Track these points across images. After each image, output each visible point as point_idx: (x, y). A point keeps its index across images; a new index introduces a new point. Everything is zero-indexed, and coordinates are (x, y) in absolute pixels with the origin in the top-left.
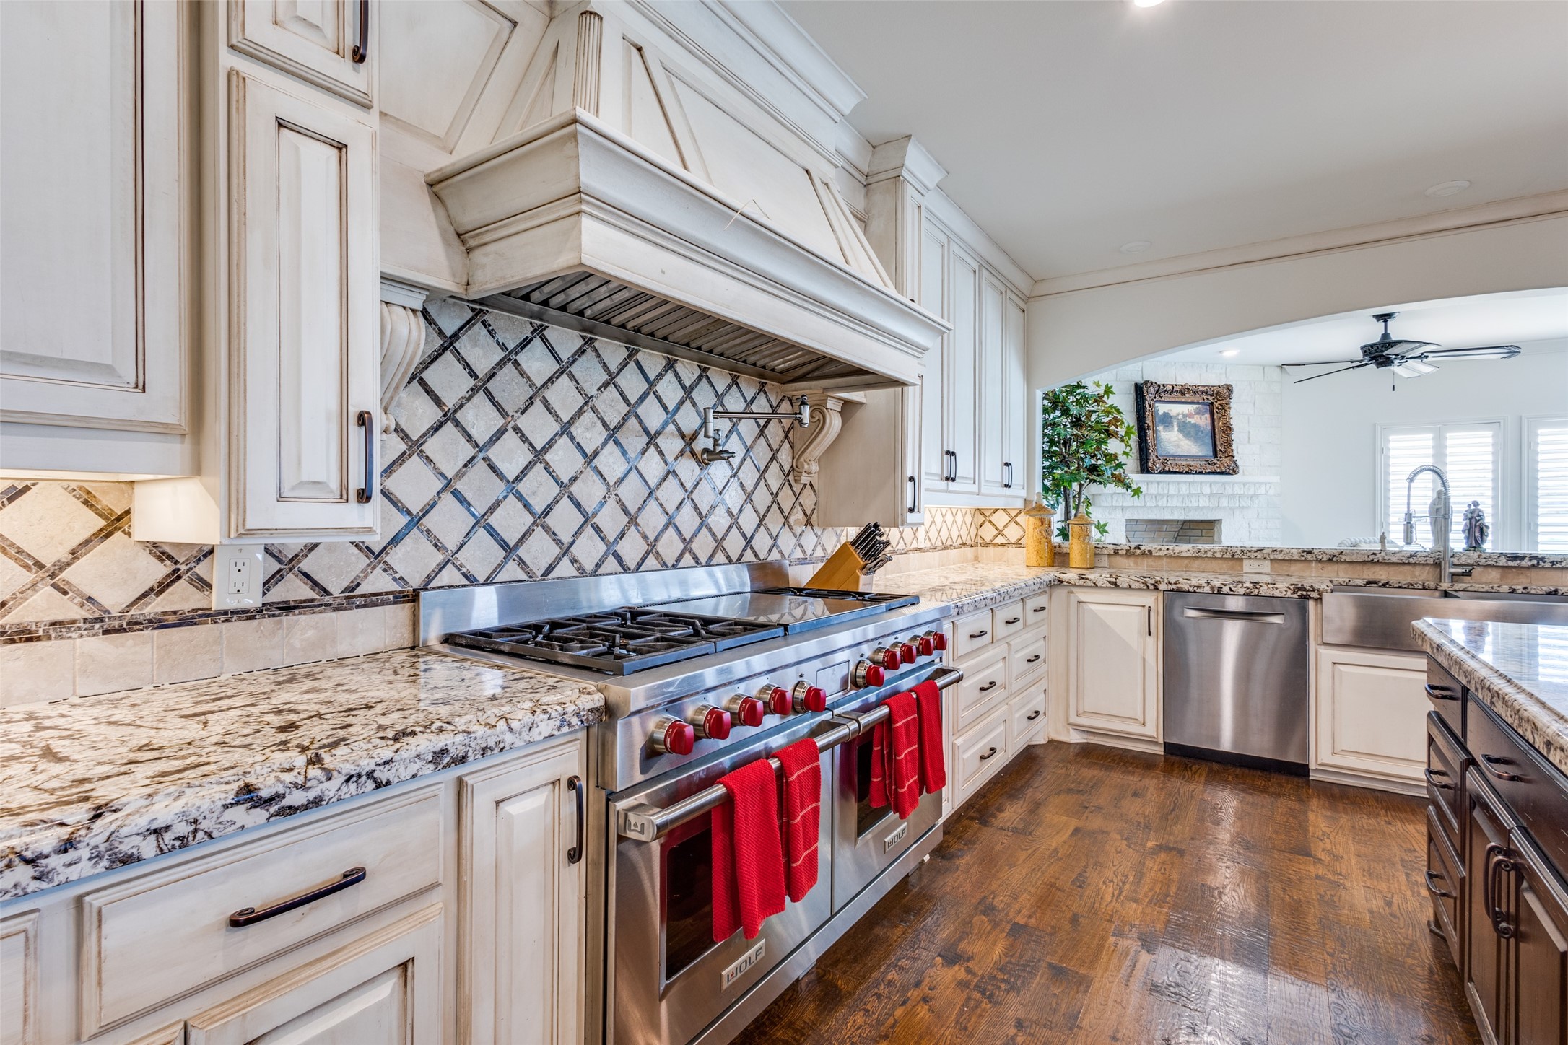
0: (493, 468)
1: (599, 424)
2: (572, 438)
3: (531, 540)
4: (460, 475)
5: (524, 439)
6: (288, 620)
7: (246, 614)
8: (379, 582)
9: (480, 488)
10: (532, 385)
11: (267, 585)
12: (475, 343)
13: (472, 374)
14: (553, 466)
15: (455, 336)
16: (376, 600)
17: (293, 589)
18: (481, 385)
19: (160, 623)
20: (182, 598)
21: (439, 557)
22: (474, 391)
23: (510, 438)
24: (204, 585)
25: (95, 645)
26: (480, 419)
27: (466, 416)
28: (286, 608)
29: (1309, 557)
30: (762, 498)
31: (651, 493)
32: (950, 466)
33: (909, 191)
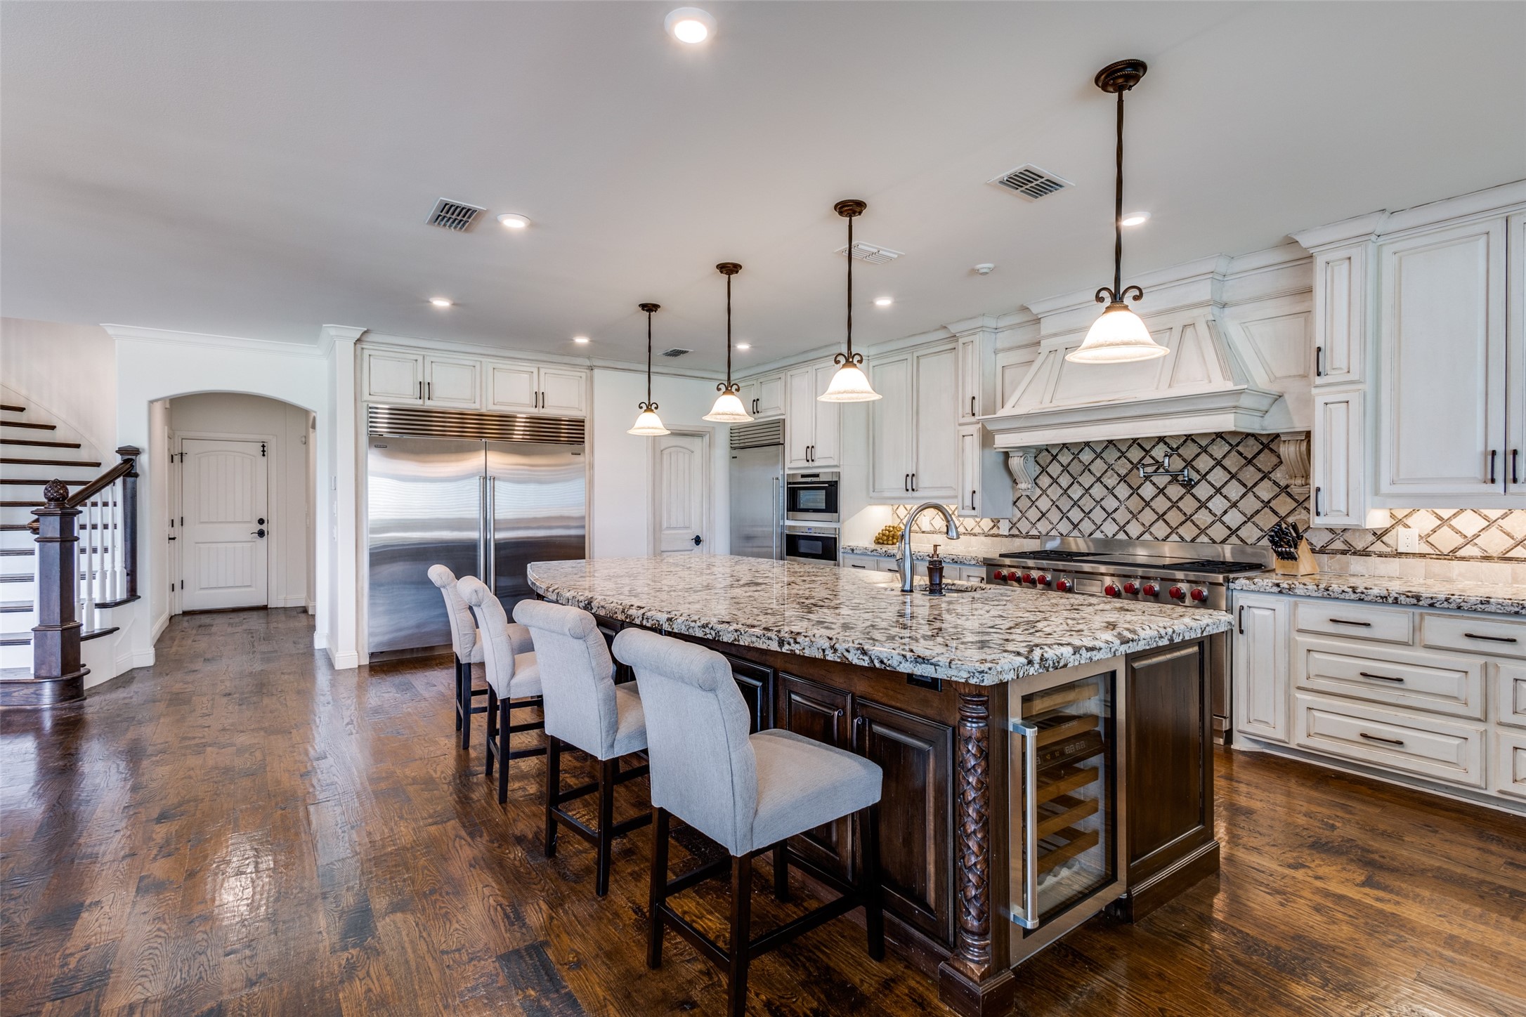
0: (1069, 497)
1: (1115, 475)
2: (1102, 483)
3: (1083, 523)
4: (1058, 500)
5: (1081, 485)
6: (1014, 539)
7: (1006, 536)
8: (1034, 532)
9: (1065, 504)
10: (1084, 465)
11: (1010, 530)
12: (1063, 455)
13: (1062, 466)
14: (1093, 495)
15: (1057, 455)
16: (1033, 537)
17: (1015, 532)
18: (1065, 469)
19: (993, 536)
20: (995, 531)
21: (1051, 526)
22: (1063, 471)
23: (1076, 486)
24: (999, 528)
25: (983, 538)
26: (1065, 480)
27: (1061, 480)
28: (1013, 536)
30: (1250, 504)
31: (1147, 504)
32: (1504, 466)
33: (1321, 260)
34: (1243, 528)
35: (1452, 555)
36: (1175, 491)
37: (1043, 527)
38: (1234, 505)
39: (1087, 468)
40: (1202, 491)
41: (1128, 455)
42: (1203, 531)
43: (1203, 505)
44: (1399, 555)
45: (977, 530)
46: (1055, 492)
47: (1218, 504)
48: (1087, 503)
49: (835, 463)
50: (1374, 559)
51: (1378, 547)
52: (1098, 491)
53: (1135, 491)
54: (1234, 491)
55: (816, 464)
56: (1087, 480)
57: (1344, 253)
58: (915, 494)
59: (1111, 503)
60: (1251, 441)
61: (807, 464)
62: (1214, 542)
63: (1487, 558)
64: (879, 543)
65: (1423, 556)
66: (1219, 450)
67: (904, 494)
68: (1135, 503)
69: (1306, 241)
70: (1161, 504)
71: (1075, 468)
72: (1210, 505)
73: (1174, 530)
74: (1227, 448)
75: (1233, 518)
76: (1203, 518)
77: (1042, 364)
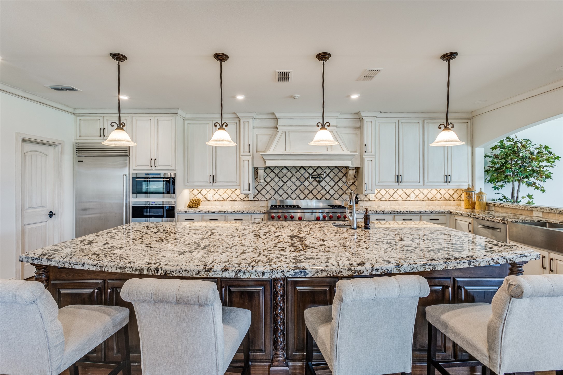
0: (278, 185)
1: (295, 178)
2: (291, 180)
3: (284, 194)
4: (274, 186)
5: (283, 181)
6: (255, 202)
7: (251, 201)
8: (264, 199)
9: (276, 188)
10: (284, 174)
11: (253, 198)
12: (276, 170)
13: (275, 174)
14: (287, 184)
15: (273, 170)
16: (264, 201)
17: (255, 199)
18: (277, 175)
19: (245, 201)
20: (246, 199)
21: (271, 196)
22: (276, 176)
23: (281, 181)
24: (248, 198)
25: (241, 202)
26: (276, 179)
27: (275, 179)
28: (255, 200)
29: (552, 211)
30: (336, 188)
31: (306, 188)
32: (399, 179)
33: (365, 120)
34: (334, 195)
35: (380, 200)
36: (315, 183)
37: (268, 196)
38: (332, 188)
39: (285, 175)
40: (323, 183)
41: (300, 171)
42: (323, 196)
43: (323, 188)
44: (370, 200)
45: (238, 199)
46: (272, 183)
47: (328, 188)
48: (285, 188)
49: (173, 168)
50: (365, 202)
51: (366, 199)
52: (289, 183)
53: (302, 183)
54: (332, 183)
55: (157, 168)
56: (285, 179)
57: (371, 120)
58: (214, 184)
59: (294, 188)
60: (336, 169)
61: (150, 168)
62: (327, 199)
63: (386, 200)
64: (190, 207)
65: (375, 200)
66: (328, 171)
67: (208, 184)
68: (302, 188)
69: (363, 114)
70: (311, 188)
71: (281, 175)
72: (325, 188)
73: (315, 196)
74: (330, 171)
75: (332, 192)
76: (323, 192)
77: (281, 136)
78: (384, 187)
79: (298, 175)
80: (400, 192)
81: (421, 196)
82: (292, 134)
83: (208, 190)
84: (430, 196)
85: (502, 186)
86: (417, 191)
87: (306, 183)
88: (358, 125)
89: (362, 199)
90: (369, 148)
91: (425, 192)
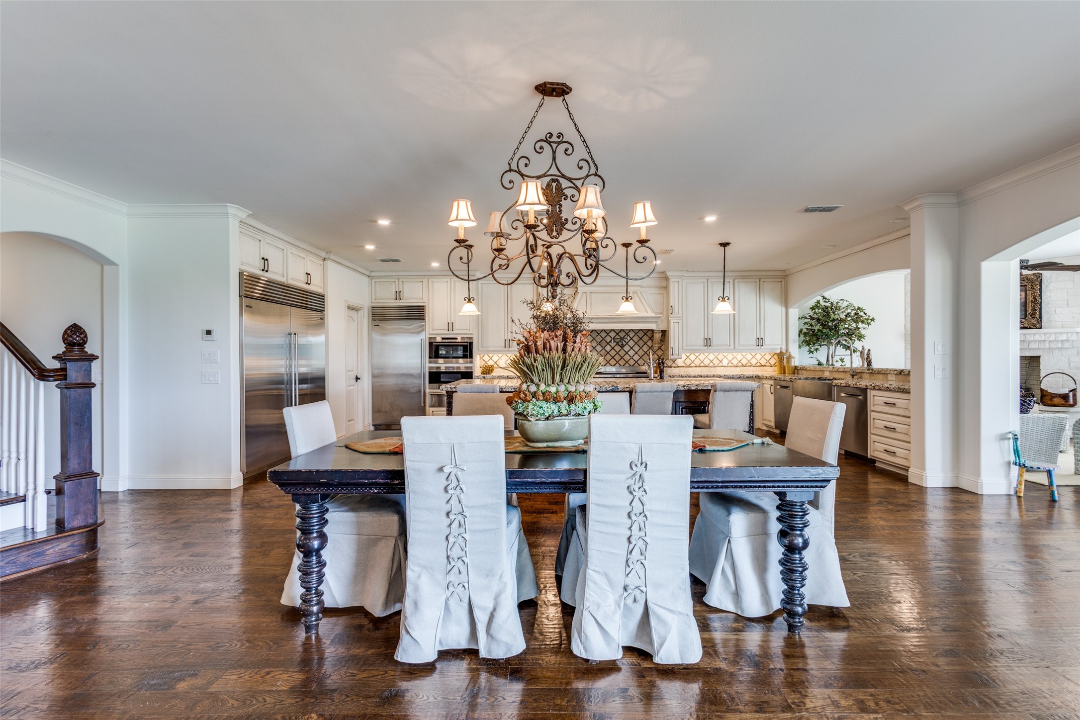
1: (596, 342)
30: (641, 353)
31: (608, 353)
32: (708, 342)
33: (671, 280)
34: (639, 361)
35: (689, 366)
36: (617, 348)
38: (636, 353)
40: (627, 348)
41: (601, 334)
42: (627, 362)
43: (627, 353)
44: (678, 367)
47: (631, 353)
49: (471, 332)
50: (673, 368)
51: (674, 365)
53: (604, 348)
54: (636, 348)
55: (455, 332)
57: (677, 280)
58: (510, 349)
60: (641, 332)
61: (448, 332)
62: (630, 366)
63: (696, 366)
64: (484, 374)
65: (683, 367)
66: (632, 334)
67: (503, 349)
68: (603, 353)
69: (669, 274)
70: (613, 353)
72: (629, 353)
73: (617, 362)
74: (634, 334)
75: (636, 357)
76: (627, 357)
77: (582, 297)
78: (693, 351)
79: (599, 339)
80: (711, 357)
81: (735, 362)
82: (593, 295)
83: (500, 355)
84: (744, 362)
85: (817, 350)
86: (730, 357)
87: (608, 348)
88: (664, 284)
89: (669, 365)
90: (676, 310)
91: (739, 357)
